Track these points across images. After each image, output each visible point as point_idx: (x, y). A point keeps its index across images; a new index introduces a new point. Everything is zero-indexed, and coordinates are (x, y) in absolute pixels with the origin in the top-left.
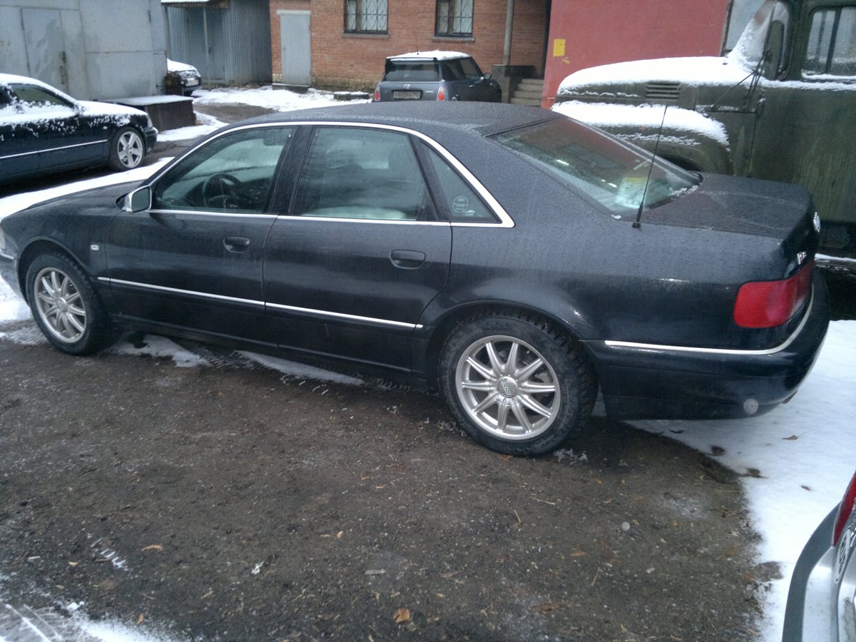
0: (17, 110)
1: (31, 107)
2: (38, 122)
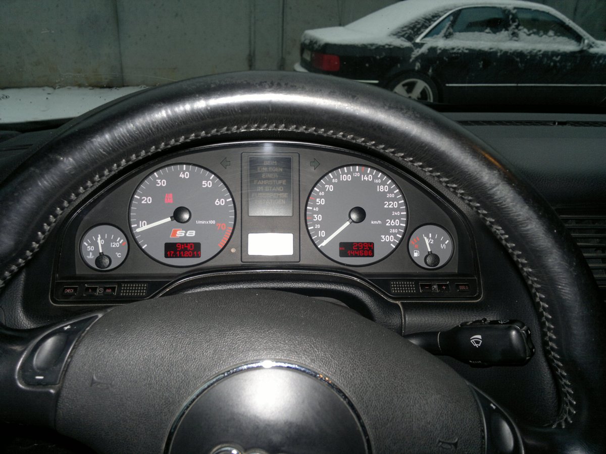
0: (511, 36)
1: (529, 35)
2: (531, 52)
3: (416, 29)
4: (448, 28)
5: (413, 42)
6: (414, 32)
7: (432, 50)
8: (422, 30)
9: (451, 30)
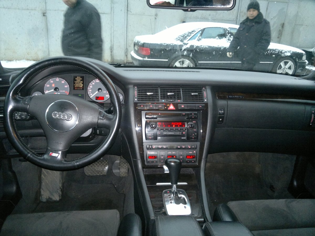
3: (184, 37)
4: (199, 37)
5: (183, 42)
6: (184, 38)
7: (192, 46)
8: (187, 37)
9: (200, 38)
